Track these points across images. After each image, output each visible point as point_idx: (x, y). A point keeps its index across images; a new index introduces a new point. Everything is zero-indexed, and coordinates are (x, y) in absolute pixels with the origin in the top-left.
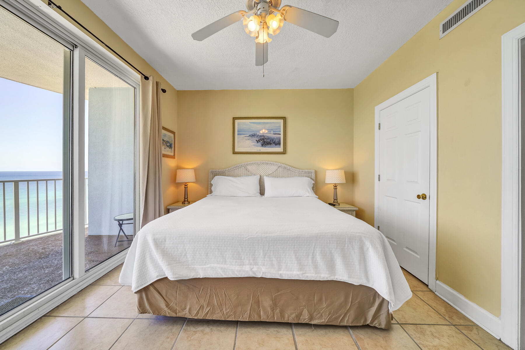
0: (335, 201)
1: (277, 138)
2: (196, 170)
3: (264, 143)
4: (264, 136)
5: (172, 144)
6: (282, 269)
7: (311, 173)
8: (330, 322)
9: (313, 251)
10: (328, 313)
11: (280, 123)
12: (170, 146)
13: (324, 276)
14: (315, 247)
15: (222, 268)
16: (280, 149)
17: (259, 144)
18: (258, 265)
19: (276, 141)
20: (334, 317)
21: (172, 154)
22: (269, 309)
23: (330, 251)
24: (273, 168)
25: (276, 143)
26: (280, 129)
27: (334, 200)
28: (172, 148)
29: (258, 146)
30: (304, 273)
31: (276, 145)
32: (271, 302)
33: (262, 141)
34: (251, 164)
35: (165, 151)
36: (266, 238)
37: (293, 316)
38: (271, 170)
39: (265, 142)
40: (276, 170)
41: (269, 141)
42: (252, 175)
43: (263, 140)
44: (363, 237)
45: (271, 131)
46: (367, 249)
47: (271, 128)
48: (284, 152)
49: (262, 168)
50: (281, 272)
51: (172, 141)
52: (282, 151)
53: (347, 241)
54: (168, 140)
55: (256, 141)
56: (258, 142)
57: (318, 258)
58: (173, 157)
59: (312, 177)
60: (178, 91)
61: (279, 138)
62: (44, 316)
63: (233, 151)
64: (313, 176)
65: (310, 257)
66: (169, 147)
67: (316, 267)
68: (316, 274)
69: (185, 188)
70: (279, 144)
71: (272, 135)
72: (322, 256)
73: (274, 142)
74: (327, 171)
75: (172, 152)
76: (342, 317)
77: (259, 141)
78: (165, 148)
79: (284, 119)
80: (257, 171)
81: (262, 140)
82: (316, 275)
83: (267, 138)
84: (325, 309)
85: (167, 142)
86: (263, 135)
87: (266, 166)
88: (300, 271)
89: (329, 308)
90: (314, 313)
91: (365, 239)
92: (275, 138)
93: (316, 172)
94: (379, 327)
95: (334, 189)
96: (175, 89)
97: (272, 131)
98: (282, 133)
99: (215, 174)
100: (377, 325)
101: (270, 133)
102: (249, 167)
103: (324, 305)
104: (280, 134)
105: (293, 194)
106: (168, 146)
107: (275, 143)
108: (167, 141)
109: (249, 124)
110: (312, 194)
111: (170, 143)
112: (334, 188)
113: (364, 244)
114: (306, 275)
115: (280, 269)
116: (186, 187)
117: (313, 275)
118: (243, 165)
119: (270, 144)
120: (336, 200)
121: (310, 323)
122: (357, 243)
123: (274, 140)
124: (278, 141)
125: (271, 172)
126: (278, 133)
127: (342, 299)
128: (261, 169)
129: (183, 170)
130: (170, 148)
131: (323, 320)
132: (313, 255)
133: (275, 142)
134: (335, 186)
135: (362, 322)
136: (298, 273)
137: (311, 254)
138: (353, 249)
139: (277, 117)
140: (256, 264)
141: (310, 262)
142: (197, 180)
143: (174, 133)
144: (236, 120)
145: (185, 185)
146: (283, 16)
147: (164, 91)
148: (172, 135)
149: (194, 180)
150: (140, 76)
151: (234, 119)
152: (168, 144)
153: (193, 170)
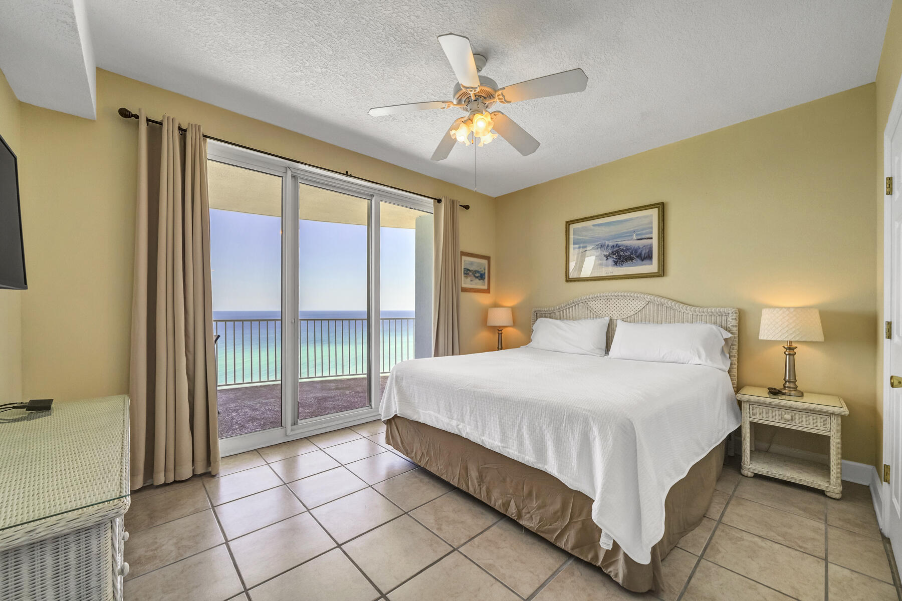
0: (787, 384)
1: (644, 246)
2: (513, 309)
3: (619, 259)
4: (619, 247)
5: (485, 273)
6: (486, 435)
7: (727, 315)
8: (542, 532)
9: (520, 421)
10: (539, 517)
11: (652, 216)
12: (482, 277)
13: (529, 458)
14: (523, 416)
15: (435, 417)
16: (652, 267)
17: (610, 261)
18: (464, 422)
19: (643, 253)
20: (546, 527)
21: (486, 287)
22: (476, 482)
23: (540, 427)
24: (637, 305)
25: (643, 256)
26: (652, 228)
27: (784, 382)
28: (485, 279)
29: (607, 266)
30: (505, 447)
31: (643, 261)
32: (478, 474)
33: (614, 256)
34: (595, 299)
35: (471, 284)
36: (474, 392)
37: (500, 502)
38: (633, 308)
39: (621, 256)
40: (641, 308)
41: (628, 253)
42: (596, 318)
43: (617, 254)
44: (591, 417)
45: (632, 235)
46: (594, 439)
47: (632, 229)
48: (662, 272)
49: (615, 305)
50: (483, 438)
51: (485, 269)
52: (656, 271)
53: (565, 417)
54: (477, 269)
55: (605, 256)
56: (607, 259)
57: (525, 431)
58: (487, 291)
59: (730, 325)
60: (495, 198)
61: (649, 247)
62: (348, 428)
63: (566, 278)
64: (732, 322)
65: (516, 428)
66: (479, 278)
67: (521, 444)
68: (519, 452)
69: (499, 334)
70: (649, 257)
71: (633, 242)
72: (529, 431)
73: (638, 254)
74: (764, 311)
75: (484, 285)
76: (558, 532)
77: (609, 256)
78: (471, 281)
79: (662, 207)
80: (605, 310)
81: (615, 254)
82: (519, 454)
83: (624, 249)
84: (535, 511)
85: (476, 272)
86: (617, 245)
87: (622, 301)
88: (502, 443)
89: (541, 511)
90: (522, 509)
91: (592, 422)
92: (641, 247)
93: (741, 315)
94: (614, 579)
95: (786, 355)
96: (490, 198)
97: (635, 235)
98: (655, 235)
99: (539, 314)
100: (612, 575)
101: (631, 239)
102: (592, 303)
103: (535, 504)
104: (652, 238)
105: (663, 357)
106: (477, 277)
107: (641, 257)
108: (475, 271)
109: (593, 227)
110: (708, 360)
111: (481, 272)
112: (785, 353)
113: (590, 429)
114: (508, 450)
115: (483, 434)
116: (500, 332)
117: (516, 453)
118: (581, 300)
119: (631, 259)
120: (789, 382)
121: (517, 521)
122: (580, 425)
123: (639, 251)
124: (647, 251)
125: (633, 313)
126: (647, 236)
127: (558, 506)
128: (613, 306)
129: (498, 308)
130: (480, 280)
131: (533, 525)
132: (519, 426)
133: (641, 254)
134: (790, 350)
135: (590, 557)
136: (499, 444)
137: (517, 425)
138: (572, 432)
139: (645, 206)
140: (463, 421)
141: (515, 435)
142: (515, 324)
143: (488, 258)
144: (570, 225)
145: (499, 330)
146: (503, 101)
147: (467, 207)
148: (485, 262)
149: (511, 323)
150: (432, 200)
151: (568, 224)
152: (477, 275)
153: (510, 309)
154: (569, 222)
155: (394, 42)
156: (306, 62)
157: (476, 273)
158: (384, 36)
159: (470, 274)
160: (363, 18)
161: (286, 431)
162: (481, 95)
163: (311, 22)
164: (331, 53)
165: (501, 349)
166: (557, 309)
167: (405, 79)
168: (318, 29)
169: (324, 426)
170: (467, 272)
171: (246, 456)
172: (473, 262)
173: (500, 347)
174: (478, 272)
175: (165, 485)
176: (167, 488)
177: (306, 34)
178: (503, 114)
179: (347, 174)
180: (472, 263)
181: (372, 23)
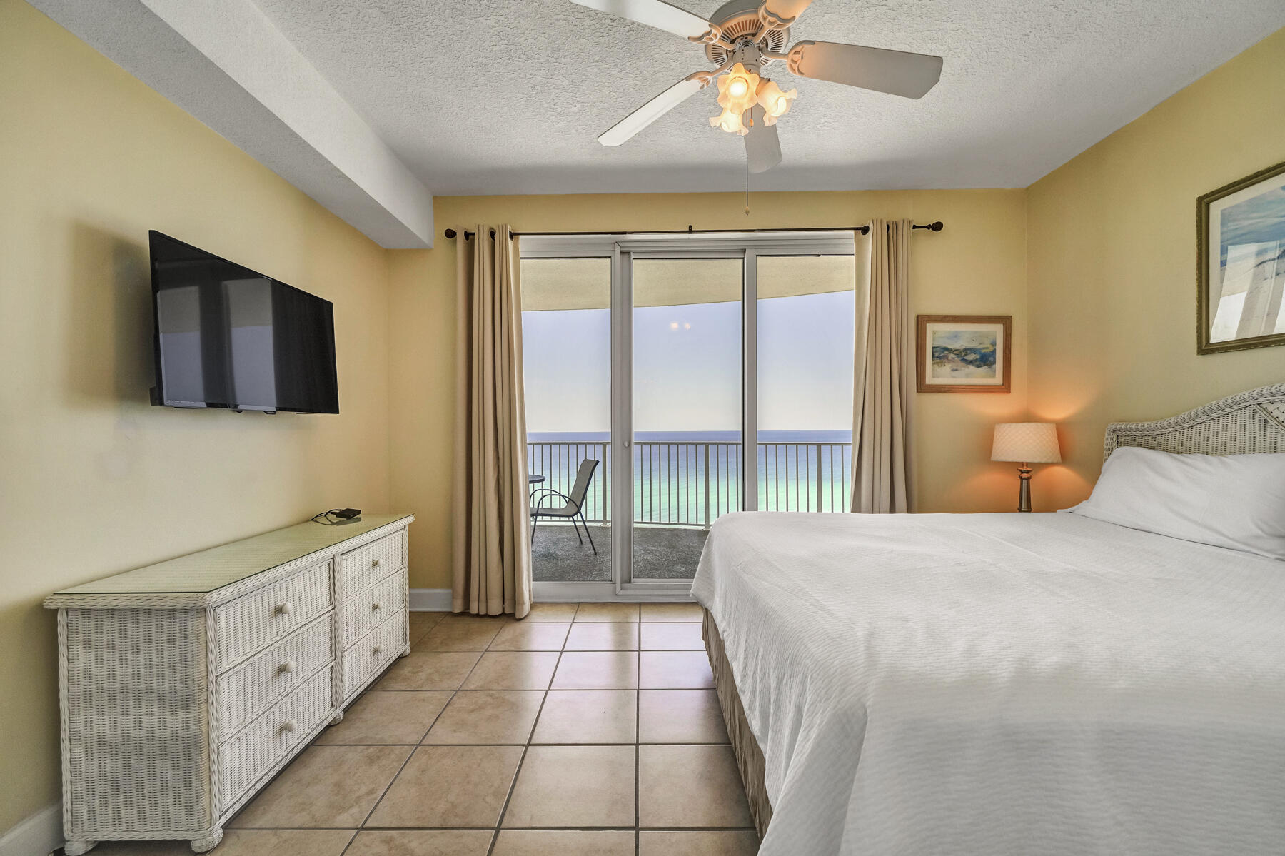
5: (994, 351)
12: (984, 360)
13: (755, 725)
21: (998, 380)
28: (994, 362)
35: (954, 377)
51: (994, 344)
54: (971, 345)
58: (1005, 387)
60: (1027, 189)
63: (1201, 342)
66: (978, 363)
67: (754, 692)
69: (1023, 478)
75: (994, 376)
78: (953, 370)
82: (749, 712)
85: (967, 351)
96: (1012, 192)
99: (1121, 440)
102: (1281, 408)
106: (971, 362)
108: (965, 350)
111: (984, 351)
114: (743, 697)
116: (1025, 476)
118: (1244, 400)
129: (1025, 424)
130: (978, 366)
141: (752, 672)
142: (1065, 457)
143: (1005, 321)
144: (1212, 205)
145: (1025, 472)
146: (779, 23)
147: (937, 227)
148: (998, 329)
149: (1058, 459)
150: (852, 232)
151: (1204, 204)
152: (971, 357)
153: (1052, 427)
154: (1206, 196)
155: (615, 24)
156: (556, 107)
157: (966, 355)
158: (598, 26)
159: (951, 356)
160: (558, 20)
161: (615, 588)
162: (743, 33)
163: (521, 60)
164: (566, 82)
165: (1029, 510)
166: (1170, 426)
167: (674, 64)
168: (532, 63)
169: (665, 592)
170: (941, 355)
171: (565, 607)
172: (956, 332)
173: (1025, 504)
174: (973, 351)
175: (478, 615)
176: (478, 619)
177: (528, 76)
178: (813, 42)
179: (690, 231)
180: (956, 336)
181: (571, 18)
